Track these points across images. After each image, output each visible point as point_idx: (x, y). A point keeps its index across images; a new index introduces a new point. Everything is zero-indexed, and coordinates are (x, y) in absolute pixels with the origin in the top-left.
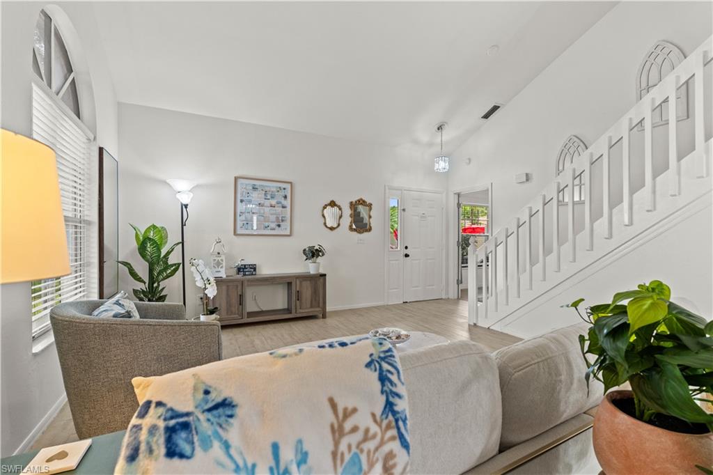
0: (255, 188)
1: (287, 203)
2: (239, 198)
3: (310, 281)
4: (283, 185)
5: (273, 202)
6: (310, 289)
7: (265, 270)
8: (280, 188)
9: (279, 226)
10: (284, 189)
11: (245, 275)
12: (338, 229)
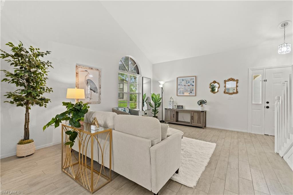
0: (183, 80)
1: (194, 84)
2: (178, 84)
3: (197, 113)
4: (192, 78)
5: (189, 84)
6: (197, 116)
7: (186, 108)
8: (191, 79)
9: (191, 92)
10: (193, 79)
11: (179, 109)
12: (217, 93)
